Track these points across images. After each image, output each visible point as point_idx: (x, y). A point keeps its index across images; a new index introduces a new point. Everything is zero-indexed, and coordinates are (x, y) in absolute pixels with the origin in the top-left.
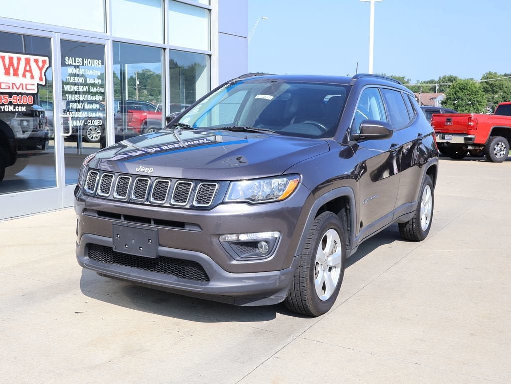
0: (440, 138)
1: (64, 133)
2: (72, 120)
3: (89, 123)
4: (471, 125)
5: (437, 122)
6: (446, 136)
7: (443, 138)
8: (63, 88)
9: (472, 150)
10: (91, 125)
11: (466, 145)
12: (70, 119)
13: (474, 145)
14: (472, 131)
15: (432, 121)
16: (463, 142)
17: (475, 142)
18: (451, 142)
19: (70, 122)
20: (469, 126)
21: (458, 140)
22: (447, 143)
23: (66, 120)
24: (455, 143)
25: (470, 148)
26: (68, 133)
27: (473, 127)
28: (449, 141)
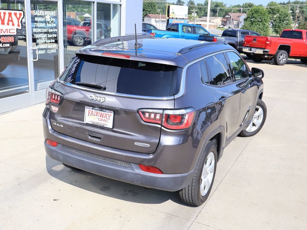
0: (249, 50)
1: (34, 59)
2: (38, 50)
3: (49, 51)
4: (267, 43)
5: (247, 40)
6: (253, 49)
7: (251, 50)
8: (32, 30)
9: (267, 58)
10: (50, 52)
11: (264, 55)
12: (37, 50)
13: (268, 55)
14: (268, 47)
15: (245, 39)
16: (262, 53)
17: (269, 53)
18: (255, 53)
19: (37, 52)
20: (266, 44)
21: (260, 52)
22: (253, 53)
23: (34, 51)
24: (258, 53)
25: (266, 56)
26: (36, 59)
27: (268, 44)
28: (254, 52)
